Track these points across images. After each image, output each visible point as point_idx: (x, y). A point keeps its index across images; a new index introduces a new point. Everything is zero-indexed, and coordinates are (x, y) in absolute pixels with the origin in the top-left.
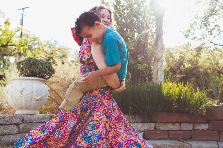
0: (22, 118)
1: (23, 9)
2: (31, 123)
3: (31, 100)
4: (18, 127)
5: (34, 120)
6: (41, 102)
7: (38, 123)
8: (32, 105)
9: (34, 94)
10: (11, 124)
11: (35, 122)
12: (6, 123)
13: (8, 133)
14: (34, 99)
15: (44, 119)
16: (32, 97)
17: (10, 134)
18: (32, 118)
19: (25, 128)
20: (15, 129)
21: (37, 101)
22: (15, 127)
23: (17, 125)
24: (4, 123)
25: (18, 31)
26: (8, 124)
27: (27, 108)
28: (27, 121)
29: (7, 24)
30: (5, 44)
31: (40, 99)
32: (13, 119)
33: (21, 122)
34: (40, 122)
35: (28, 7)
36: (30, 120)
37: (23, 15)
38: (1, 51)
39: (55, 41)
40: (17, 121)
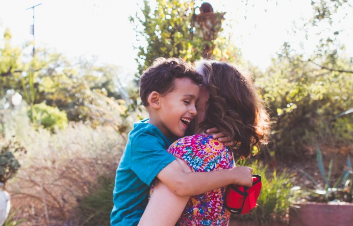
1: (33, 7)
25: (27, 46)
29: (8, 37)
30: (6, 71)
38: (2, 82)
39: (93, 56)
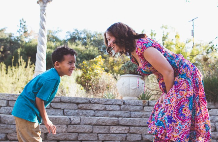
0: (123, 101)
1: (193, 20)
2: (130, 105)
3: (129, 89)
4: (120, 107)
5: (132, 103)
6: (136, 91)
7: (134, 105)
8: (130, 93)
9: (131, 86)
10: (115, 105)
11: (132, 104)
12: (113, 103)
13: (113, 109)
14: (131, 89)
15: (139, 103)
16: (129, 88)
17: (114, 111)
18: (130, 102)
19: (125, 108)
20: (118, 108)
21: (133, 90)
22: (118, 106)
23: (120, 105)
24: (111, 104)
26: (114, 104)
27: (128, 96)
28: (127, 103)
29: (177, 37)
31: (135, 89)
32: (117, 101)
33: (123, 104)
34: (135, 104)
35: (197, 18)
36: (129, 103)
37: (193, 26)
40: (120, 103)
